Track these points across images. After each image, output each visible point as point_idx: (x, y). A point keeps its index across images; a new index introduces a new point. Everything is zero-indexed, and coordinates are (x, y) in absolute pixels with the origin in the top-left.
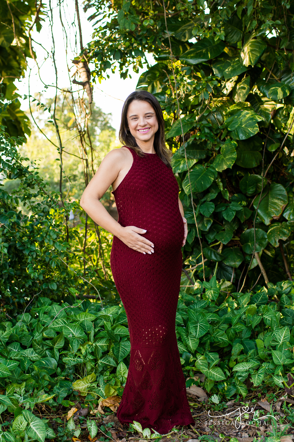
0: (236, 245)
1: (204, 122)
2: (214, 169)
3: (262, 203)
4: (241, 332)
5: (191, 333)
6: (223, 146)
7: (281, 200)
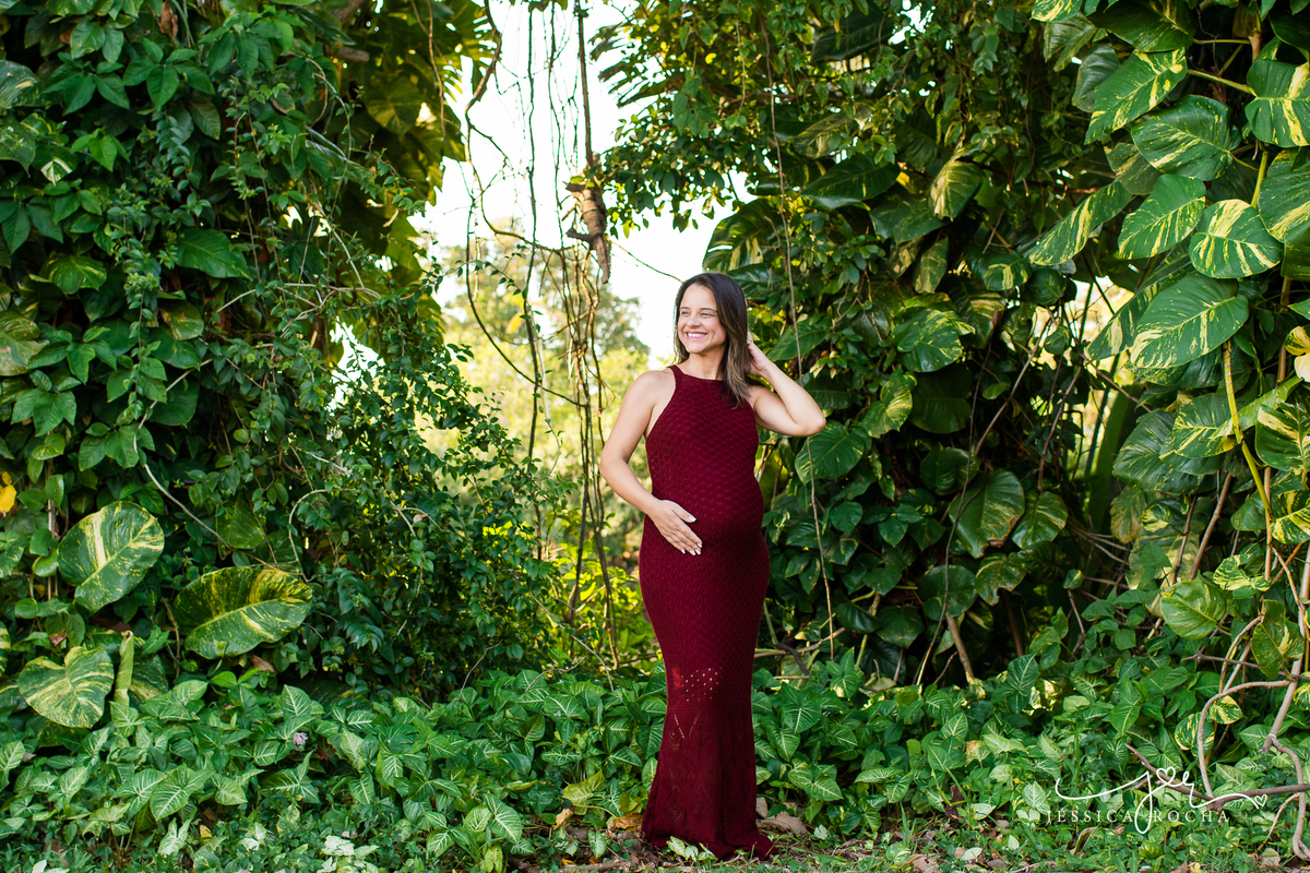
0: (909, 602)
1: (848, 332)
2: (865, 432)
3: (968, 510)
4: (882, 733)
5: (786, 726)
6: (886, 384)
7: (1009, 505)
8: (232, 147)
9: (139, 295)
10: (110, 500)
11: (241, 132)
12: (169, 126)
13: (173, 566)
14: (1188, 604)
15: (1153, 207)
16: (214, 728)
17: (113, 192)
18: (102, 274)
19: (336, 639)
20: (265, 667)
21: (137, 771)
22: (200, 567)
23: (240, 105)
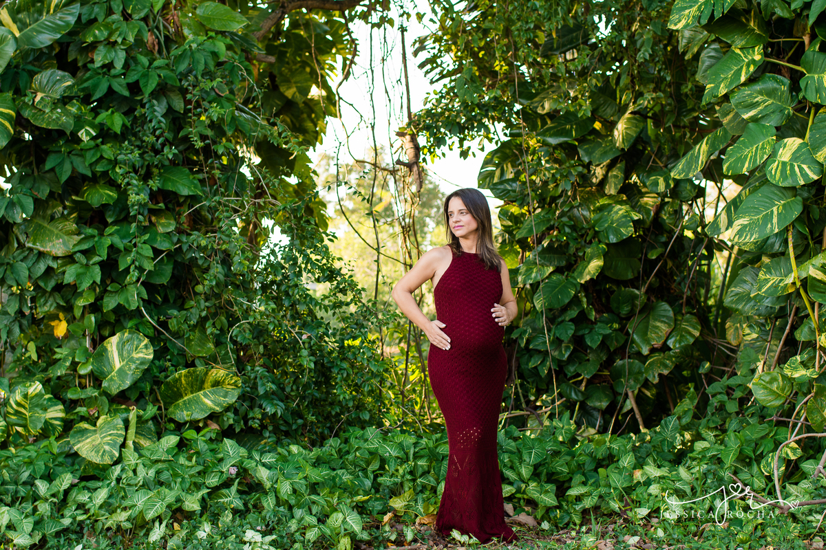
0: (605, 382)
1: (565, 219)
2: (576, 280)
3: (640, 326)
4: (584, 464)
5: (525, 461)
6: (589, 250)
7: (665, 322)
8: (190, 117)
9: (136, 207)
10: (122, 328)
11: (195, 108)
12: (153, 106)
13: (160, 367)
14: (768, 386)
15: (743, 143)
16: (182, 465)
17: (121, 146)
18: (114, 195)
19: (257, 410)
20: (214, 426)
21: (137, 490)
22: (176, 367)
23: (194, 92)
